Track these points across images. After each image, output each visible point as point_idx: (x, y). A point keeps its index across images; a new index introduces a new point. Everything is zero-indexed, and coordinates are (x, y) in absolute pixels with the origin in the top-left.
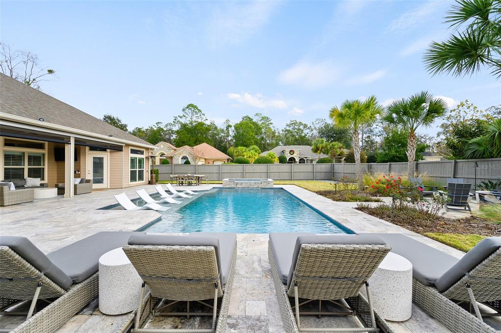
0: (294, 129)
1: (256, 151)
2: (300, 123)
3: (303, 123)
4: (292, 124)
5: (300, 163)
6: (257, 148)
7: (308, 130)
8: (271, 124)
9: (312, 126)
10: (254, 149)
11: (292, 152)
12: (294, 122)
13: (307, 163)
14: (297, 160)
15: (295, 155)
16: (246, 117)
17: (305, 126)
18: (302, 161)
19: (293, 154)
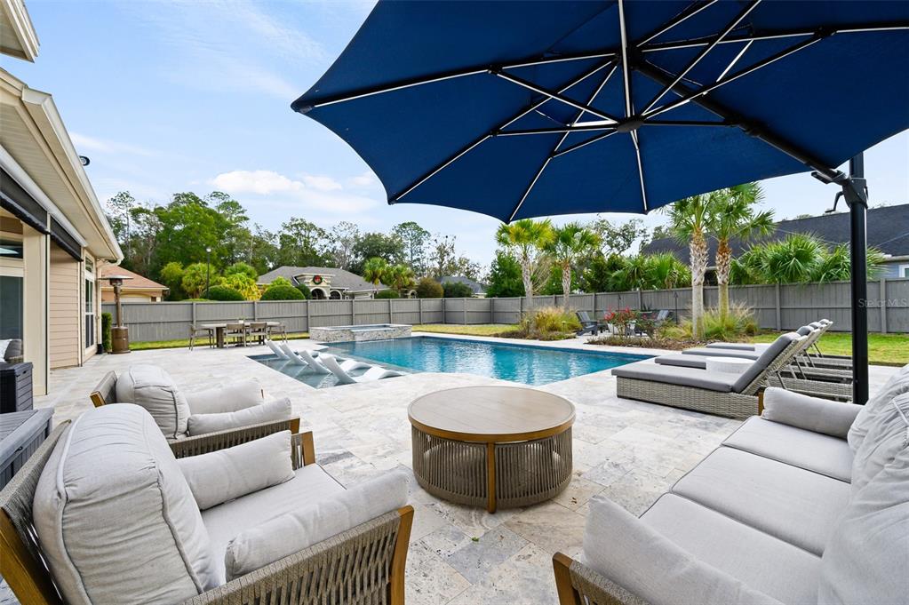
0: (298, 234)
1: (248, 274)
2: (312, 226)
3: (318, 226)
4: (296, 225)
5: (330, 298)
6: (250, 268)
7: (327, 241)
8: (246, 219)
9: (333, 233)
10: (243, 270)
11: (317, 279)
12: (299, 221)
13: (344, 298)
14: (327, 294)
15: (323, 284)
16: (186, 196)
17: (321, 233)
18: (335, 295)
19: (320, 283)
